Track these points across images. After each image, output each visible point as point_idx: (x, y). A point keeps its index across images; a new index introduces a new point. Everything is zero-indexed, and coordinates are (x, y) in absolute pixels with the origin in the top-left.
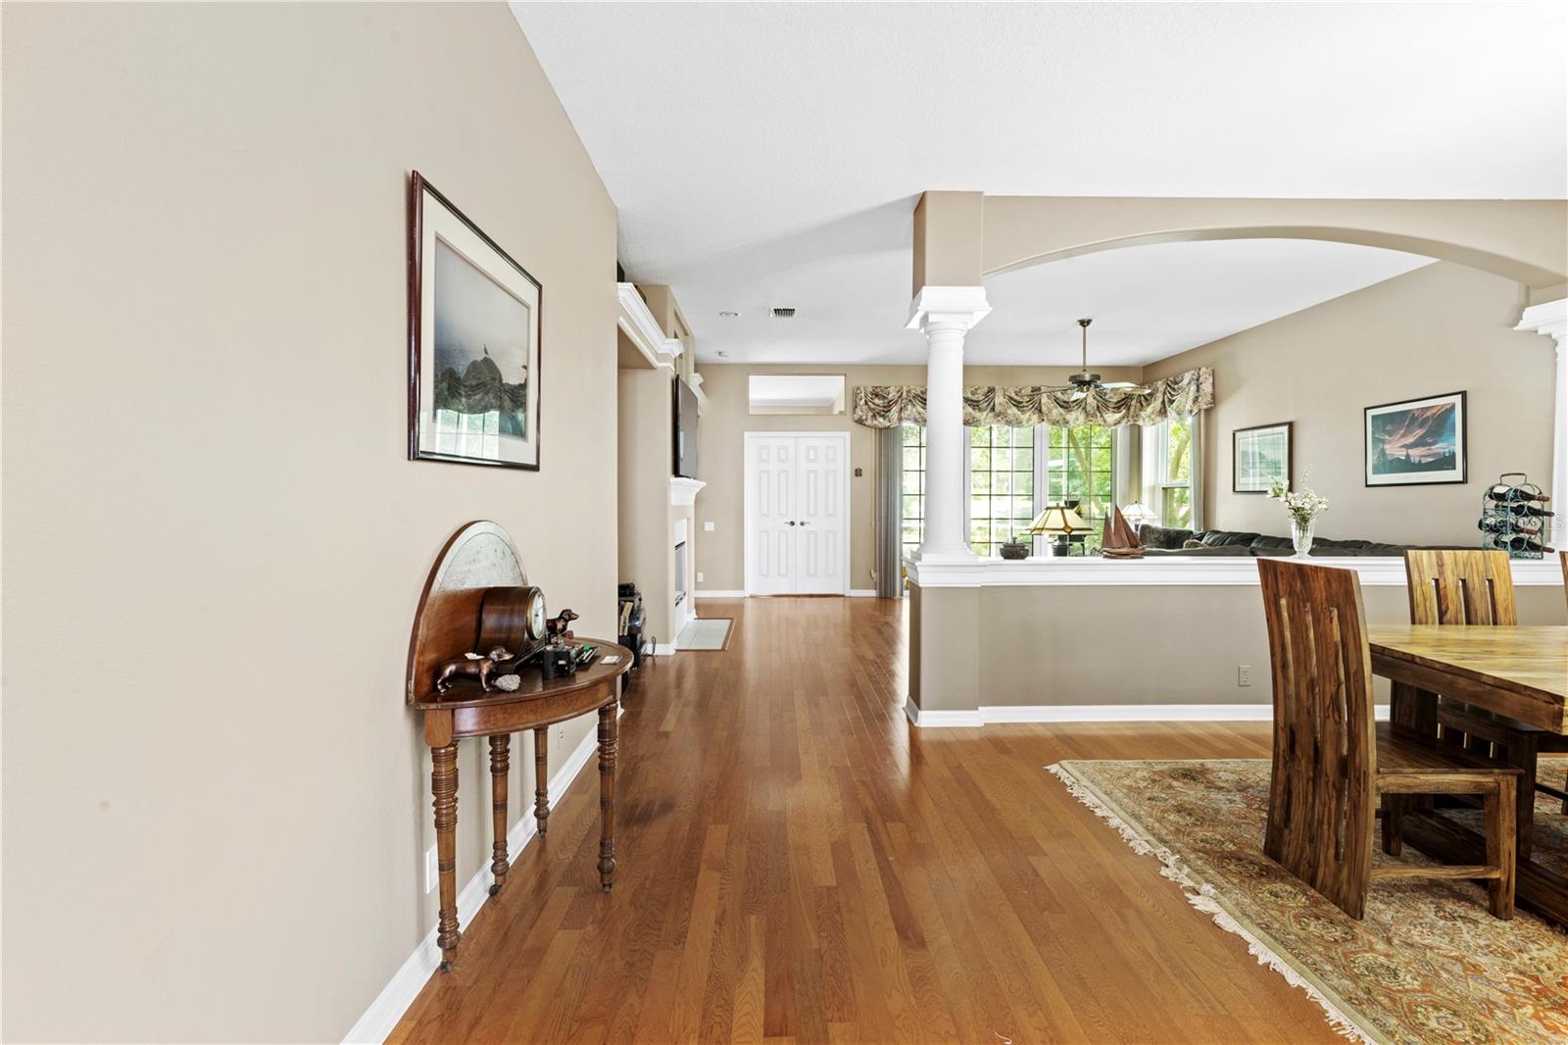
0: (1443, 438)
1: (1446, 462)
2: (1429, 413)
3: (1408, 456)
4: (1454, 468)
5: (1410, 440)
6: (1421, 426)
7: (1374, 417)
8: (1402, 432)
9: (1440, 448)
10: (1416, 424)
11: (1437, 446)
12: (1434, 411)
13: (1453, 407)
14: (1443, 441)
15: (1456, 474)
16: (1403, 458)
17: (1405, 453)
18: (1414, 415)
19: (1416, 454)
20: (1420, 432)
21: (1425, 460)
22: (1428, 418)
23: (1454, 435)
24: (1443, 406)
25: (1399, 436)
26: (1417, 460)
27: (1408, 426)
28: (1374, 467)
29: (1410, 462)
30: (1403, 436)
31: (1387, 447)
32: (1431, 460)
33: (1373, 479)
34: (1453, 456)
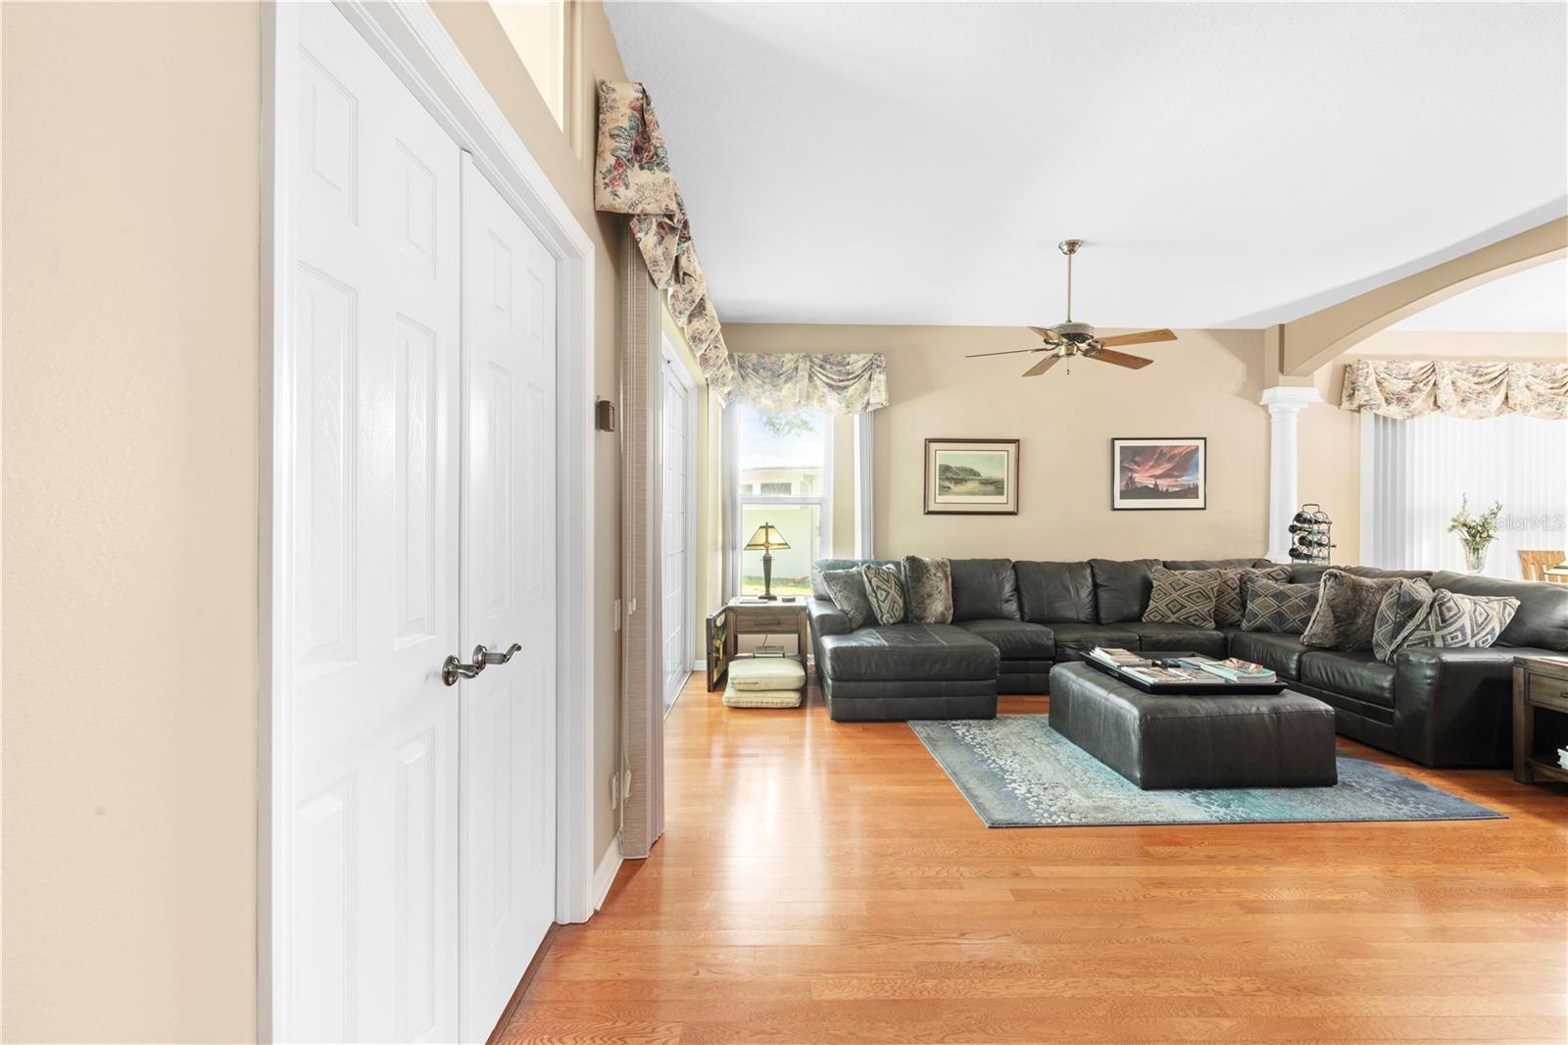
0: (1188, 472)
1: (1191, 492)
2: (1176, 452)
3: (1156, 485)
4: (1197, 497)
5: (1158, 472)
6: (1169, 460)
7: (1122, 448)
8: (1151, 464)
9: (1186, 480)
10: (1164, 459)
11: (1185, 478)
12: (1181, 450)
13: (1197, 448)
14: (1188, 475)
15: (1198, 503)
16: (1152, 486)
17: (1153, 482)
18: (1162, 451)
19: (1163, 484)
20: (1167, 466)
21: (1171, 490)
22: (1175, 455)
23: (1197, 471)
24: (1188, 447)
25: (1147, 467)
26: (1164, 489)
27: (1156, 460)
28: (1121, 492)
29: (1158, 490)
30: (1152, 467)
31: (1134, 475)
32: (1177, 489)
33: (1120, 503)
34: (1196, 488)
